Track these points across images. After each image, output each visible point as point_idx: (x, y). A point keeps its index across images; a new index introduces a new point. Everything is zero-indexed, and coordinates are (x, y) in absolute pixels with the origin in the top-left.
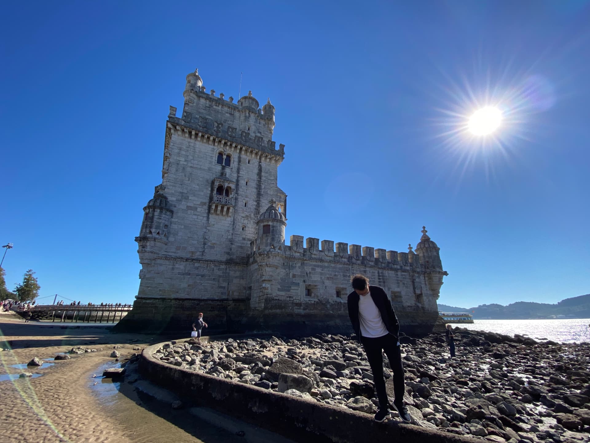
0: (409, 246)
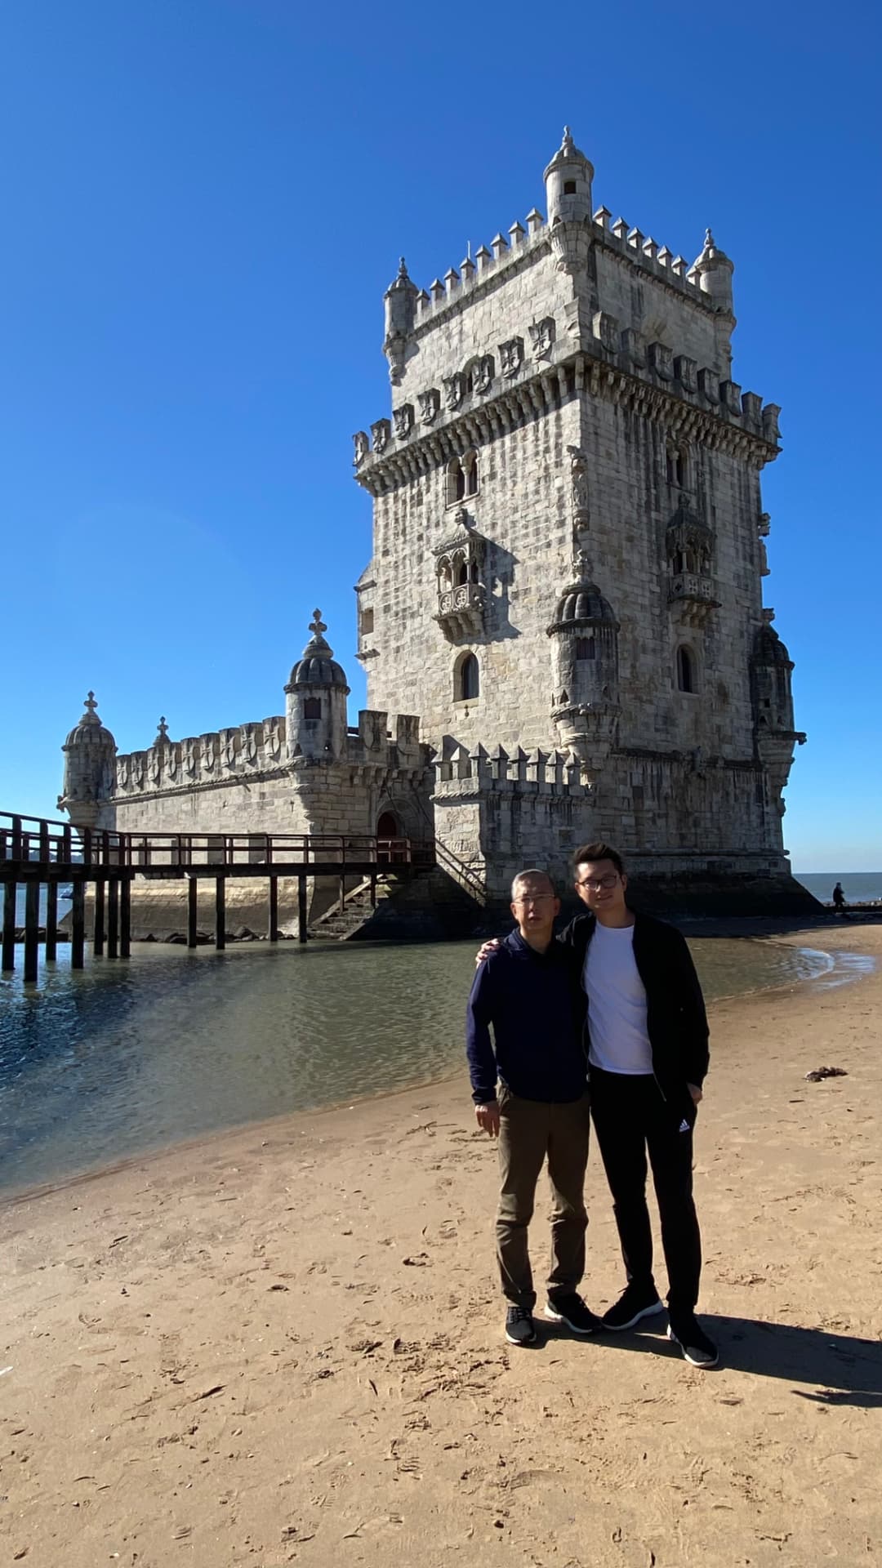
0: (160, 723)
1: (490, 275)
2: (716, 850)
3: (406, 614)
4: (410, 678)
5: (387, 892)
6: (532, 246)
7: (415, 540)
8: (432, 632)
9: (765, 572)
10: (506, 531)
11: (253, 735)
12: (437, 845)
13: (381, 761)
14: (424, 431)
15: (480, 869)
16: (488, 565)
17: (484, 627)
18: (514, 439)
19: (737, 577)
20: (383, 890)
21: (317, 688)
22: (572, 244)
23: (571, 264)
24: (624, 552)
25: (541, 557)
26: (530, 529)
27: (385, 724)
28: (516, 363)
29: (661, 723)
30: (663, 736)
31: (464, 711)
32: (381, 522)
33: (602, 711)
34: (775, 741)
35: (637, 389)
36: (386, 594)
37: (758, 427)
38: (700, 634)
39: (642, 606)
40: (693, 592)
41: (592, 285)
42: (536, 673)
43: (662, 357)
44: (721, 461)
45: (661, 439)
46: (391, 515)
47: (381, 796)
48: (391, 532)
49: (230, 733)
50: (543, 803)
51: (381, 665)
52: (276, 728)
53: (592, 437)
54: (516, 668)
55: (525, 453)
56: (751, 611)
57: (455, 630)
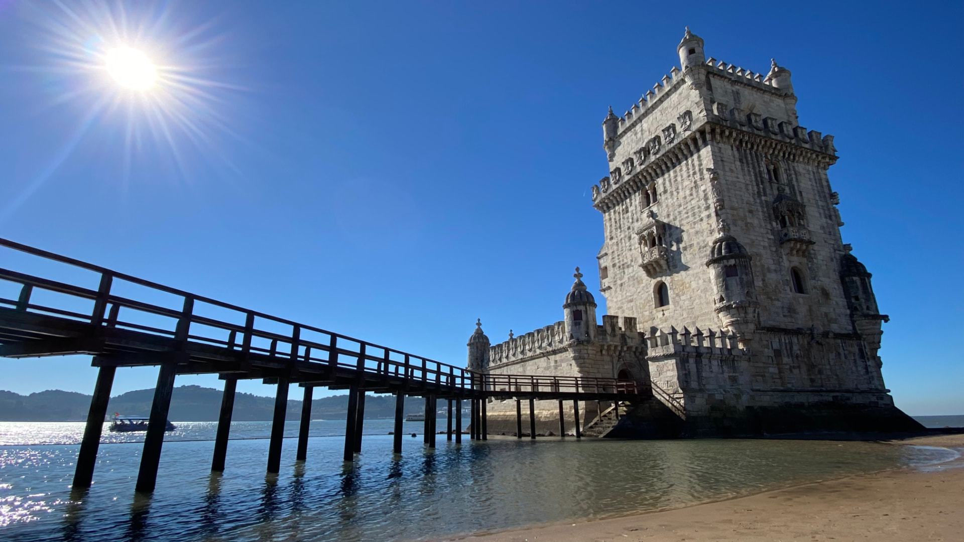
0: (510, 330)
1: (654, 101)
2: (837, 389)
3: (624, 267)
4: (630, 298)
5: (625, 411)
6: (675, 83)
7: (626, 230)
8: (640, 274)
9: (841, 224)
10: (676, 217)
11: (549, 332)
12: (652, 384)
13: (617, 341)
14: (627, 178)
15: (680, 398)
16: (667, 235)
17: (669, 267)
18: (675, 172)
19: (823, 227)
20: (622, 410)
21: (580, 304)
22: (696, 76)
23: (697, 85)
24: (748, 218)
25: (698, 227)
26: (690, 214)
27: (617, 322)
28: (672, 136)
29: (787, 312)
30: (790, 319)
31: (662, 313)
32: (608, 225)
33: (747, 305)
34: (867, 321)
35: (743, 136)
36: (613, 258)
37: (821, 147)
38: (804, 260)
39: (764, 247)
40: (795, 237)
41: (710, 92)
42: (702, 288)
43: (756, 119)
44: (800, 167)
45: (762, 160)
46: (613, 220)
47: (618, 361)
48: (613, 228)
49: (538, 331)
50: (715, 359)
51: (613, 294)
52: (560, 327)
53: (720, 163)
54: (690, 286)
55: (682, 177)
56: (836, 246)
57: (652, 270)
